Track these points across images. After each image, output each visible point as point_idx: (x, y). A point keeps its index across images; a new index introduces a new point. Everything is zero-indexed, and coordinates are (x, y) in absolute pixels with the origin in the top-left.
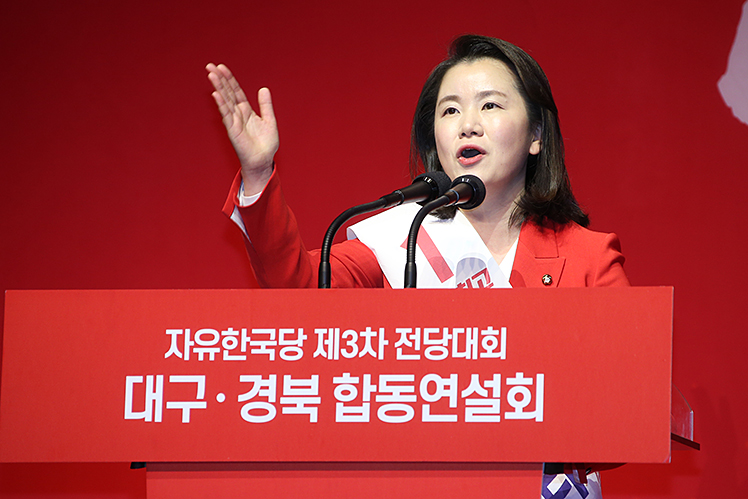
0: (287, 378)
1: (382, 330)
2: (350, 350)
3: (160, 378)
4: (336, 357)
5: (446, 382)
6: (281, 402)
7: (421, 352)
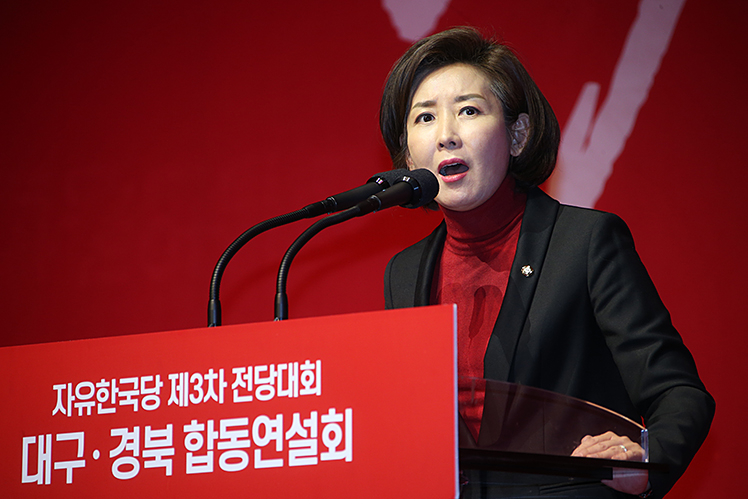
0: (148, 428)
1: (222, 371)
2: (196, 395)
3: (49, 437)
4: (186, 405)
5: (273, 423)
6: (144, 456)
7: (253, 393)
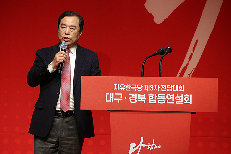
0: (139, 94)
1: (158, 85)
2: (152, 89)
3: (113, 94)
4: (149, 90)
5: (172, 96)
6: (138, 99)
7: (166, 90)
